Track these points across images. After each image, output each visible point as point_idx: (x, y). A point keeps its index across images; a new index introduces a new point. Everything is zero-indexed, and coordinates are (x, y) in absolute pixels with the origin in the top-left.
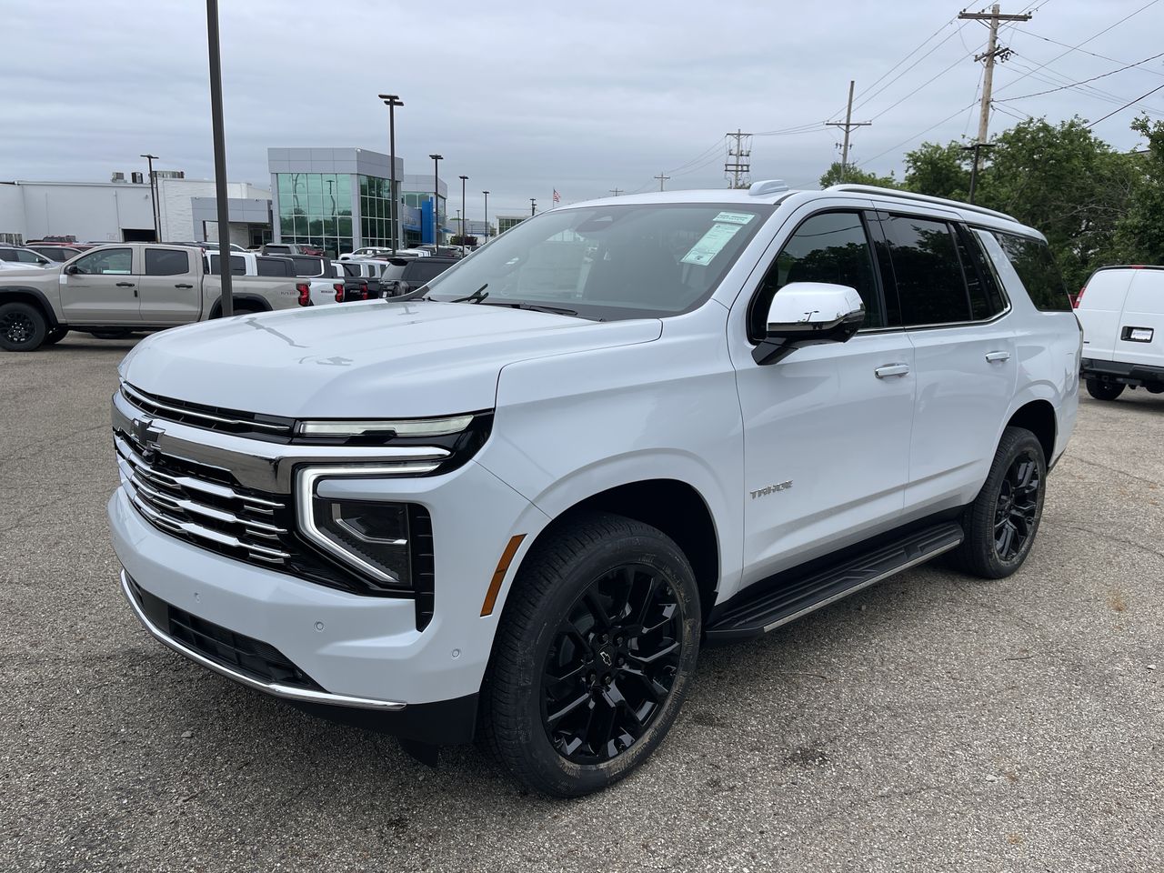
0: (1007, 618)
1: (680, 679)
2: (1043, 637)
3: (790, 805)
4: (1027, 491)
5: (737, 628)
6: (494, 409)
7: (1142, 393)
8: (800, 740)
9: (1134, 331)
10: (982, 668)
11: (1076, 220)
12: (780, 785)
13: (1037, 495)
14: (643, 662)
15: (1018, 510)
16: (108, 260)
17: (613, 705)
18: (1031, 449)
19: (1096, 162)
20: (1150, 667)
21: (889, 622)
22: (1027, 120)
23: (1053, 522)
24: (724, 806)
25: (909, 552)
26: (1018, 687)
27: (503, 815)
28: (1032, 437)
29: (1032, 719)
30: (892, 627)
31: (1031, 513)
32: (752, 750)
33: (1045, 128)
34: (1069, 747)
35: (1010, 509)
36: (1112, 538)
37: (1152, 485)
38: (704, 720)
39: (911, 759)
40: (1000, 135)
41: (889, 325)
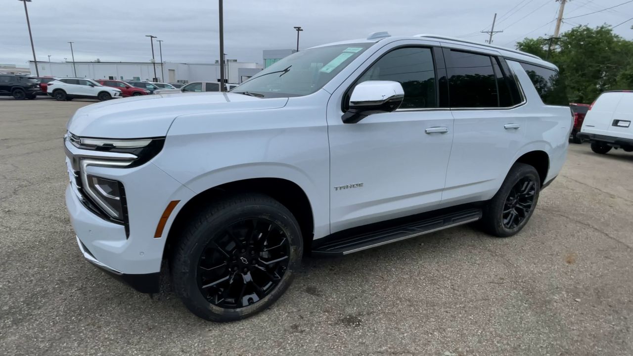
0: (500, 259)
1: (288, 273)
2: (516, 272)
3: (326, 347)
4: (526, 196)
5: (329, 251)
6: (165, 137)
7: (621, 151)
8: (352, 311)
9: (620, 122)
10: (473, 285)
11: (599, 72)
12: (328, 334)
13: (533, 198)
14: (265, 264)
15: (521, 205)
16: (196, 87)
17: (245, 282)
18: (532, 175)
19: (613, 45)
20: (577, 300)
21: (433, 253)
22: (578, 26)
23: (547, 210)
24: (292, 341)
25: (446, 221)
26: (489, 300)
27: (188, 324)
28: (533, 169)
29: (489, 321)
30: (433, 256)
31: (529, 207)
32: (324, 312)
33: (588, 29)
34: (505, 342)
35: (516, 204)
36: (580, 222)
37: (612, 196)
38: (311, 291)
39: (407, 332)
40: (564, 34)
41: (440, 107)
